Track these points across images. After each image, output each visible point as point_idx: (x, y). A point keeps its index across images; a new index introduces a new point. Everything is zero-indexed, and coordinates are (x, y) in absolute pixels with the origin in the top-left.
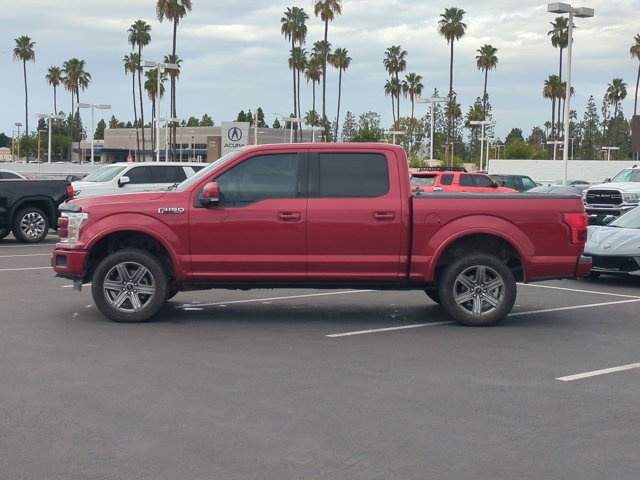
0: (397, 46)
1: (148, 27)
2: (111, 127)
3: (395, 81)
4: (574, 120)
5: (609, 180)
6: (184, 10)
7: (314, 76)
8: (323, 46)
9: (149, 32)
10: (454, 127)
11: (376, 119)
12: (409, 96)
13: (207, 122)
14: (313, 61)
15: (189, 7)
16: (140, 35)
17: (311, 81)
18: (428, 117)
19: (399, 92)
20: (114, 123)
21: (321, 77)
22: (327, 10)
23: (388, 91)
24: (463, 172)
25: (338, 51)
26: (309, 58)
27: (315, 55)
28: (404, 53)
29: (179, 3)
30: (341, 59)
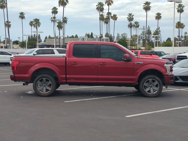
0: (131, 13)
1: (57, 9)
2: (49, 38)
3: (131, 24)
4: (186, 35)
5: (185, 53)
6: (66, 3)
7: (107, 23)
8: (109, 13)
9: (57, 10)
10: (149, 37)
11: (126, 35)
12: (135, 28)
13: (77, 36)
14: (106, 18)
15: (68, 2)
16: (55, 11)
17: (105, 24)
18: (141, 34)
19: (132, 27)
20: (50, 37)
21: (109, 23)
22: (109, 3)
23: (129, 27)
24: (141, 51)
25: (114, 15)
26: (105, 17)
27: (107, 16)
28: (133, 15)
29: (65, 1)
30: (115, 18)
